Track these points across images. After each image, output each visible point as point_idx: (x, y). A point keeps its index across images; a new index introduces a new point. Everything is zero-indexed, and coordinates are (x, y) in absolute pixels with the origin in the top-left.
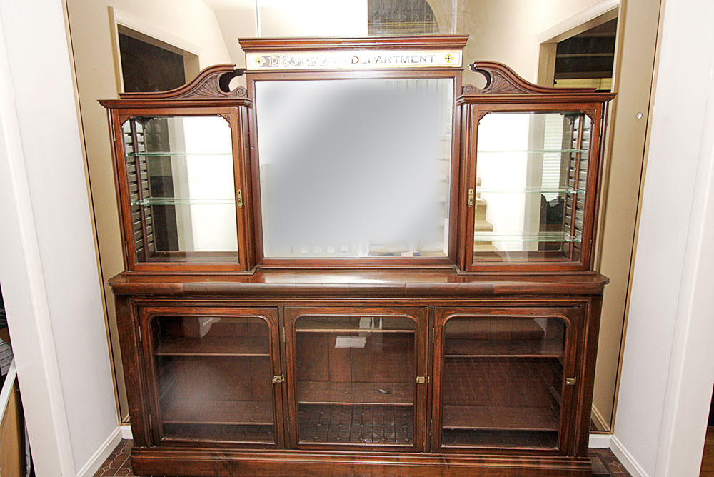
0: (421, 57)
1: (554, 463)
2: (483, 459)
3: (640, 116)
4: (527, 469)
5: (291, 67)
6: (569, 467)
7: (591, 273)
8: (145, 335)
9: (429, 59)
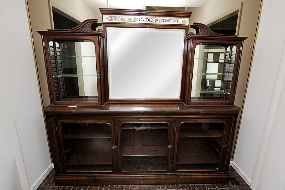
0: (173, 20)
1: (217, 175)
2: (192, 175)
3: (251, 48)
4: (207, 178)
5: (121, 22)
6: (222, 176)
7: (233, 105)
8: (59, 131)
9: (176, 21)
